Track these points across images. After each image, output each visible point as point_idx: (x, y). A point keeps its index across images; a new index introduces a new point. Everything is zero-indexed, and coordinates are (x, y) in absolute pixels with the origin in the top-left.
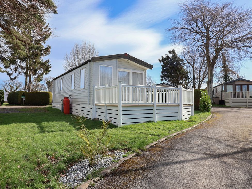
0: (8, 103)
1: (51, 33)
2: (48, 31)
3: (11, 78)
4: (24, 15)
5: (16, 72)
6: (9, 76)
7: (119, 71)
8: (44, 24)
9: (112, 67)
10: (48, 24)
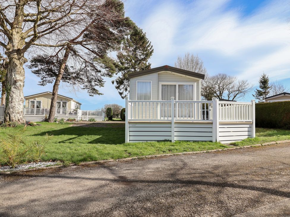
0: (120, 119)
1: (153, 50)
2: (151, 48)
3: (122, 97)
4: (104, 41)
5: (126, 91)
6: (121, 96)
7: (162, 85)
8: (147, 43)
9: (151, 81)
10: (151, 42)
